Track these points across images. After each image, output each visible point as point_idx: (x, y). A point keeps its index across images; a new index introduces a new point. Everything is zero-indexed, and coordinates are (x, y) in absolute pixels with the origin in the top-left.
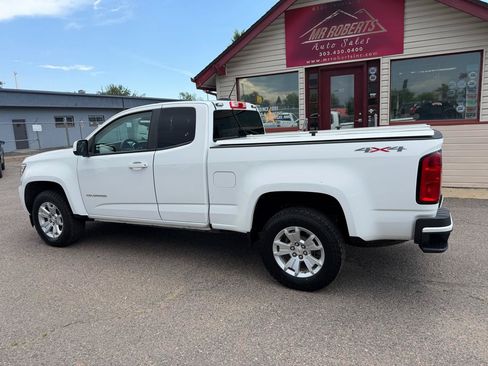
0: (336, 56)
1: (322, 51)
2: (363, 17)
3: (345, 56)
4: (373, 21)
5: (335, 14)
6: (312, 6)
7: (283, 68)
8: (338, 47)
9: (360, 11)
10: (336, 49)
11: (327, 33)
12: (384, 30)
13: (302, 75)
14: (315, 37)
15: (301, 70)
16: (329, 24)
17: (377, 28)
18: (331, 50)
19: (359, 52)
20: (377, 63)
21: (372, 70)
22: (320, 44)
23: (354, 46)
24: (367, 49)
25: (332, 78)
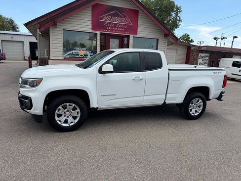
0: (114, 30)
1: (109, 27)
2: (125, 17)
3: (117, 31)
4: (128, 19)
5: (114, 12)
6: (105, 5)
7: (90, 30)
8: (115, 27)
9: (124, 14)
10: (114, 27)
11: (111, 19)
12: (131, 24)
13: (99, 35)
14: (106, 19)
15: (99, 33)
16: (112, 15)
17: (129, 23)
18: (112, 27)
19: (123, 31)
20: (128, 37)
21: (126, 39)
22: (108, 23)
23: (121, 28)
24: (126, 30)
25: (111, 39)
